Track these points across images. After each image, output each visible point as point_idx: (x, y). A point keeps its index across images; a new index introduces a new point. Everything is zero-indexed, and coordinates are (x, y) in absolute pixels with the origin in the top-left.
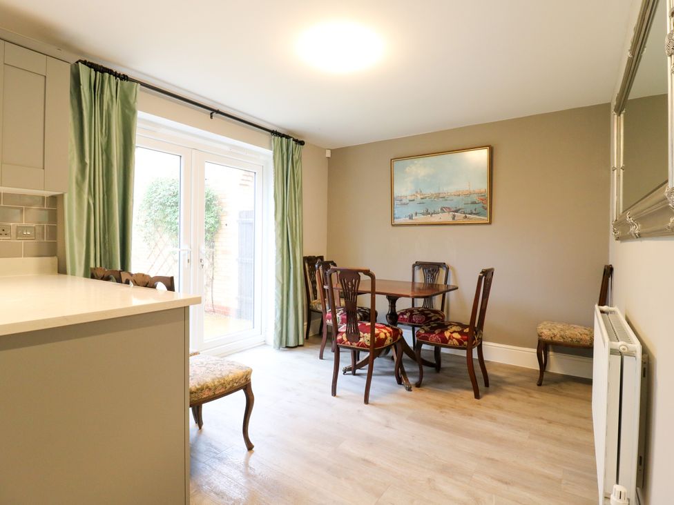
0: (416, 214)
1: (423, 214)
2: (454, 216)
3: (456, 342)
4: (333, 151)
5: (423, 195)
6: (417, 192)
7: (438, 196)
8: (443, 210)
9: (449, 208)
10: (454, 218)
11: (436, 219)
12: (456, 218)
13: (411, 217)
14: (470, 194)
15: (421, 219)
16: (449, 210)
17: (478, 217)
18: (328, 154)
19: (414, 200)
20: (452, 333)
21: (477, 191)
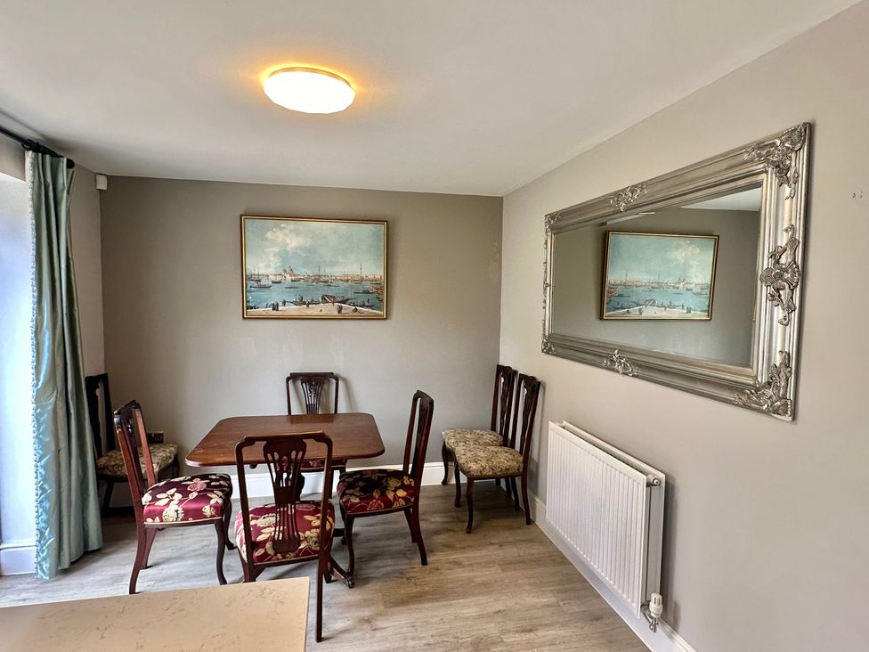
0: (284, 303)
1: (295, 303)
2: (341, 308)
3: (402, 502)
4: (110, 179)
5: (295, 276)
6: (285, 271)
7: (317, 279)
8: (324, 299)
9: (333, 297)
10: (339, 312)
11: (314, 310)
12: (343, 311)
13: (275, 307)
14: (362, 280)
15: (291, 310)
16: (334, 299)
17: (371, 311)
18: (102, 184)
19: (279, 282)
20: (395, 491)
21: (371, 277)
